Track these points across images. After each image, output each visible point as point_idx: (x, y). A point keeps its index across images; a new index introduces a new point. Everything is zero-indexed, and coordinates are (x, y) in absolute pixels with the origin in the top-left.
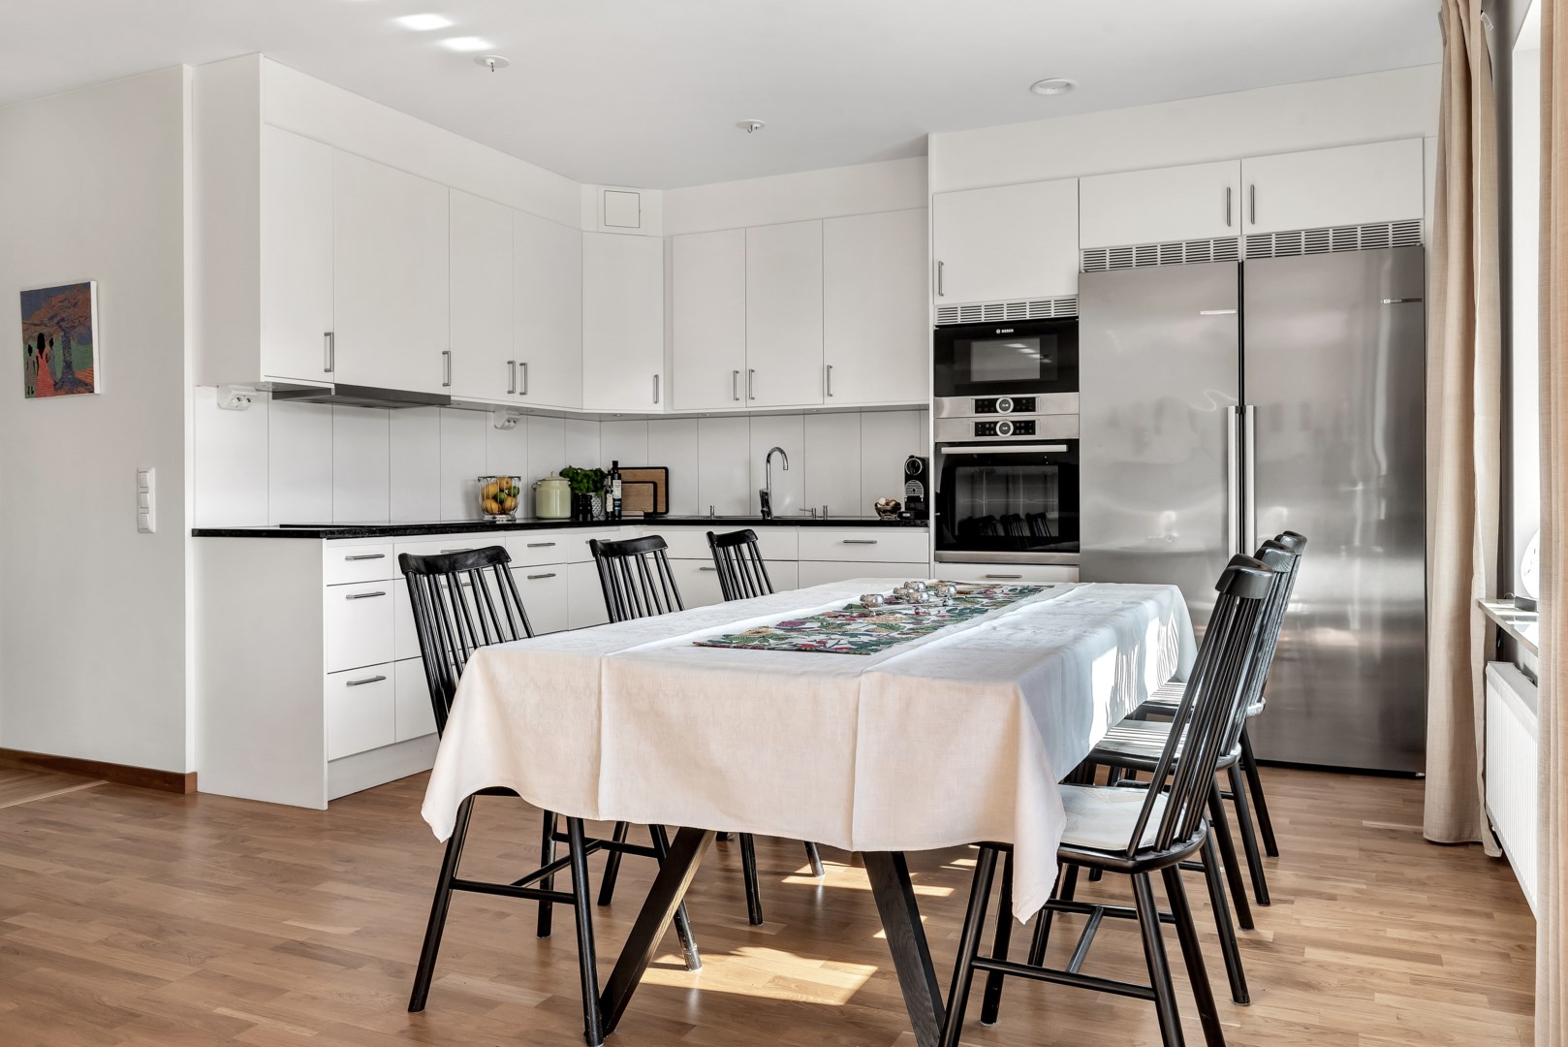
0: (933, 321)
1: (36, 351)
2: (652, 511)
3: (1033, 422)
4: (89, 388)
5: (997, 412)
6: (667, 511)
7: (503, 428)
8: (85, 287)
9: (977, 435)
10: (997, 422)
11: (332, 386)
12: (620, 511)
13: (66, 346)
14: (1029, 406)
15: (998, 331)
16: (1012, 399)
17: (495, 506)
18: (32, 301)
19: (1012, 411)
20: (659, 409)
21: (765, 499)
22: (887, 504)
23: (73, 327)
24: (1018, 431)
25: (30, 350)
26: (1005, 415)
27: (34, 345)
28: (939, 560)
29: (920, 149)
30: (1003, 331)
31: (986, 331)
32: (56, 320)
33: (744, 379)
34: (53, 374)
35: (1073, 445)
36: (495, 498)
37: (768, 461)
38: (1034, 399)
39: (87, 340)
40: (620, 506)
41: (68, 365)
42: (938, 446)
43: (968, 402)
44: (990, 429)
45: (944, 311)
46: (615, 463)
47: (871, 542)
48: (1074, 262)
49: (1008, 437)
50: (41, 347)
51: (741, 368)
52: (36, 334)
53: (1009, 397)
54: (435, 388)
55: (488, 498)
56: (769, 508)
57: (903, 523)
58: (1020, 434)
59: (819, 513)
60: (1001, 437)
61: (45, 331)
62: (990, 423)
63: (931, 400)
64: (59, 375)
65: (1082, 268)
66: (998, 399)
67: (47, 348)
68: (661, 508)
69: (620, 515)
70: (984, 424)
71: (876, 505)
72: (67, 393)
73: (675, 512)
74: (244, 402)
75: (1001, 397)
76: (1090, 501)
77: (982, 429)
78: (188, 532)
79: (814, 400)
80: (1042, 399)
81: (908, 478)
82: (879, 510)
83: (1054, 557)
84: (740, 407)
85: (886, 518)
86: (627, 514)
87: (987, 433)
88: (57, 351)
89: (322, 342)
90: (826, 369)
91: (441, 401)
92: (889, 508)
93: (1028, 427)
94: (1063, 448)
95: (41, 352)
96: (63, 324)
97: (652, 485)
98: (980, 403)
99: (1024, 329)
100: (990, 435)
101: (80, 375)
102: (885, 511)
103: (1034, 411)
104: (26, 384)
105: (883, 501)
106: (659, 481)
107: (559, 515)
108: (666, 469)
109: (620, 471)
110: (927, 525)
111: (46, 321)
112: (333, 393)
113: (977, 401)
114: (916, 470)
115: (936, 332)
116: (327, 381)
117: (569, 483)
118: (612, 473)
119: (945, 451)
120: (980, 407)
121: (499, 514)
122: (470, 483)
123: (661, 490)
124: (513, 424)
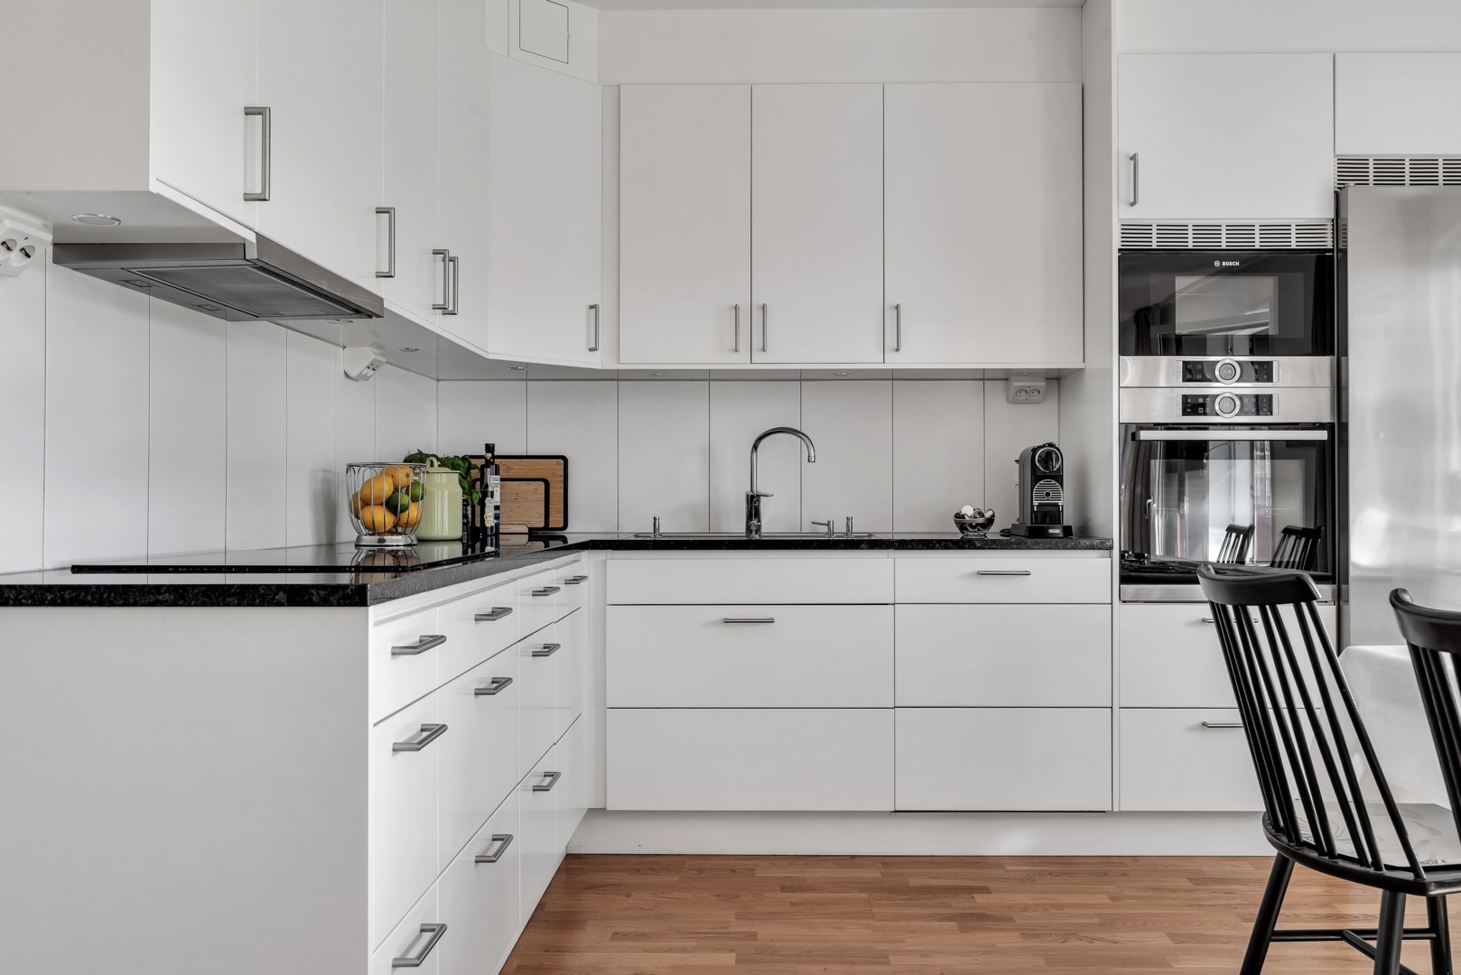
0: (1117, 242)
2: (542, 525)
3: (1270, 397)
5: (1215, 380)
6: (565, 527)
9: (1185, 413)
10: (1216, 396)
12: (497, 526)
14: (1265, 373)
15: (1217, 264)
16: (1238, 362)
17: (387, 519)
19: (1239, 380)
20: (595, 362)
21: (753, 505)
22: (978, 515)
24: (1247, 410)
26: (1227, 385)
30: (1224, 264)
31: (1198, 261)
35: (1338, 430)
36: (388, 504)
37: (755, 447)
38: (1271, 363)
40: (498, 517)
42: (1127, 429)
43: (1173, 365)
44: (1203, 405)
46: (489, 448)
47: (1023, 574)
48: (1327, 172)
49: (1234, 417)
53: (1234, 359)
56: (759, 521)
58: (1251, 413)
59: (840, 529)
60: (1223, 417)
62: (1205, 396)
63: (1115, 358)
65: (1337, 180)
66: (1217, 362)
68: (556, 521)
70: (1195, 397)
71: (957, 516)
73: (576, 532)
75: (1222, 360)
77: (1193, 406)
79: (867, 356)
80: (1280, 363)
81: (1038, 476)
82: (962, 527)
84: (740, 362)
87: (1201, 410)
89: (241, 132)
92: (979, 521)
93: (1264, 404)
94: (1323, 435)
97: (542, 484)
98: (1189, 367)
99: (1255, 263)
100: (1205, 414)
102: (971, 527)
103: (1271, 380)
105: (967, 511)
106: (552, 477)
107: (445, 534)
108: (564, 458)
109: (497, 461)
110: (1107, 548)
113: (1184, 363)
115: (1121, 258)
117: (455, 477)
118: (488, 464)
119: (1145, 435)
120: (1191, 373)
121: (391, 532)
122: (320, 475)
123: (556, 492)
124: (371, 372)
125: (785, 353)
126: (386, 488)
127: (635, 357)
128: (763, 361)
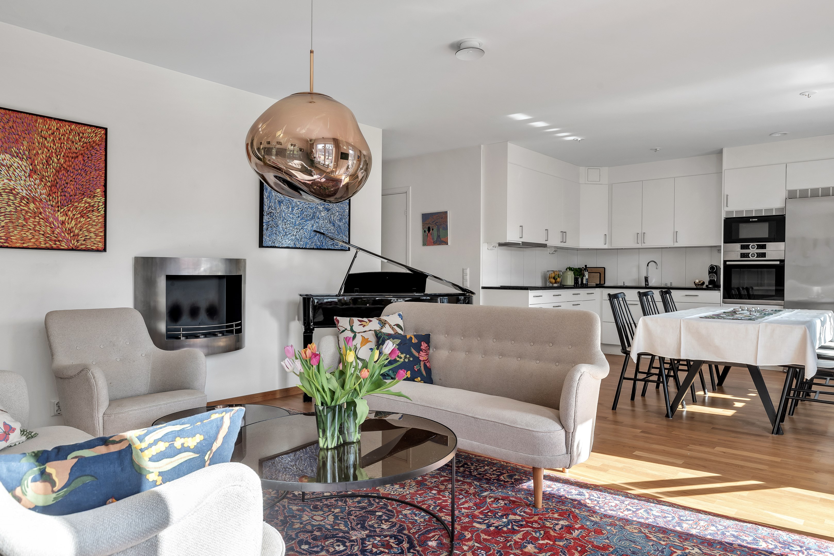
0: (724, 216)
1: (427, 232)
2: (599, 282)
3: (765, 253)
4: (447, 243)
5: (750, 249)
6: (605, 283)
7: (552, 253)
8: (446, 213)
9: (741, 257)
10: (750, 253)
11: (521, 242)
12: (587, 283)
13: (438, 230)
14: (764, 247)
15: (751, 220)
16: (756, 244)
17: (554, 281)
18: (425, 217)
19: (756, 249)
20: (606, 247)
21: (646, 279)
22: (700, 282)
23: (441, 225)
24: (758, 256)
25: (425, 231)
26: (753, 250)
27: (427, 230)
28: (724, 302)
29: (720, 152)
30: (753, 220)
31: (746, 220)
32: (434, 223)
33: (641, 236)
34: (433, 239)
35: (782, 261)
36: (554, 278)
37: (648, 265)
38: (766, 244)
39: (446, 229)
40: (587, 281)
41: (439, 236)
42: (725, 262)
43: (738, 245)
45: (727, 212)
46: (586, 266)
47: (697, 296)
48: (784, 195)
49: (755, 258)
50: (429, 230)
51: (640, 232)
52: (427, 227)
53: (755, 244)
54: (543, 242)
55: (552, 278)
56: (648, 283)
57: (707, 289)
58: (759, 257)
59: (669, 285)
60: (751, 258)
61: (430, 226)
62: (747, 253)
63: (722, 244)
64: (435, 239)
65: (787, 197)
66: (750, 245)
67: (431, 231)
68: (602, 282)
69: (587, 285)
70: (744, 254)
71: (695, 282)
72: (438, 245)
73: (607, 284)
74: (494, 247)
75: (752, 244)
76: (789, 283)
77: (743, 255)
78: (481, 288)
79: (670, 243)
80: (768, 244)
81: (710, 273)
82: (696, 284)
83: (773, 302)
84: (639, 246)
85: (698, 287)
86: (590, 284)
87: (746, 256)
88: (435, 232)
89: (519, 229)
90: (675, 233)
91: (544, 246)
92: (700, 283)
93: (764, 255)
94: (778, 263)
95: (429, 232)
96: (437, 224)
97: (599, 274)
98: (743, 246)
99: (762, 219)
100: (747, 257)
101: (443, 239)
102: (698, 285)
103: (766, 249)
104: (423, 242)
105: (697, 281)
106: (601, 272)
107: (570, 284)
108: (604, 268)
109: (588, 269)
110: (720, 290)
111: (431, 223)
112: (521, 245)
113: (741, 245)
114: (713, 270)
115: (724, 220)
116: (520, 241)
117: (573, 273)
118: (585, 269)
119: (728, 263)
120: (743, 247)
121: (555, 283)
122: (543, 273)
123: (602, 276)
124: (555, 252)
125: (649, 243)
126: (553, 275)
127: (615, 246)
128: (644, 246)
